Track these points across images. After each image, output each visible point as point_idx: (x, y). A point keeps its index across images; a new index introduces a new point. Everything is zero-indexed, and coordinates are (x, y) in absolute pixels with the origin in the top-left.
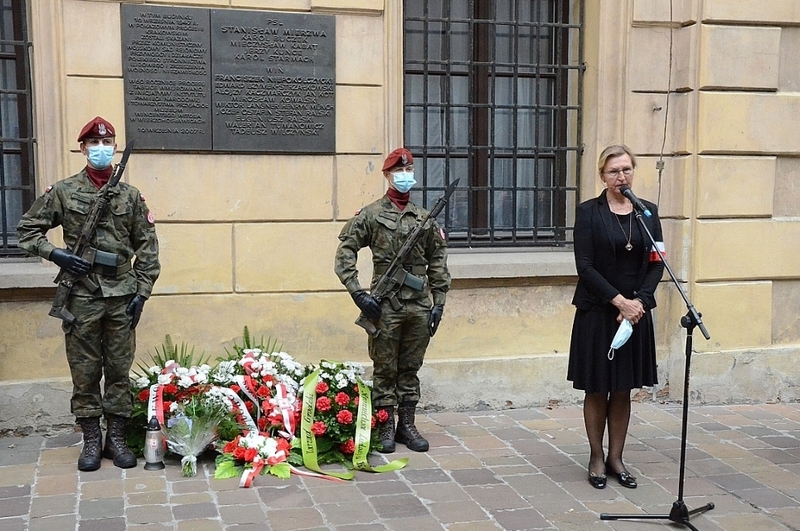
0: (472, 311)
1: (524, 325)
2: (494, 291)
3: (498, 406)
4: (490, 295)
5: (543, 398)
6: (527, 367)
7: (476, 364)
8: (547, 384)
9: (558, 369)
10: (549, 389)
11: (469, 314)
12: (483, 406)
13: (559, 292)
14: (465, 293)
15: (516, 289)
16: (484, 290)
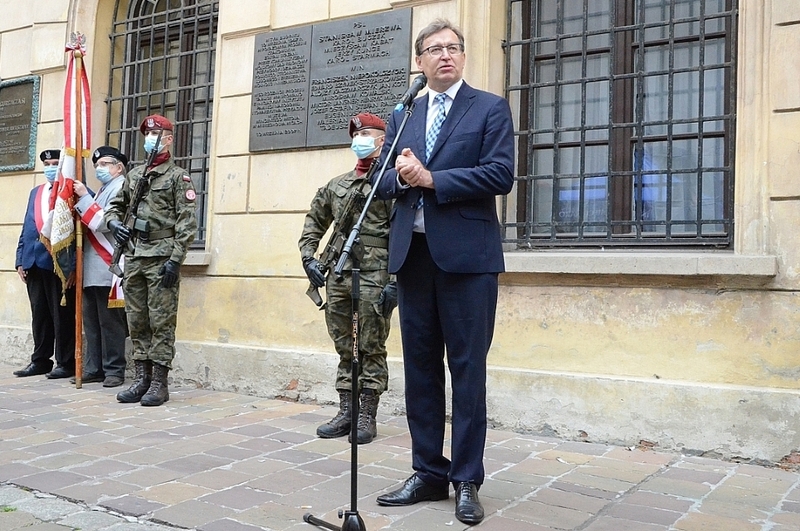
0: (545, 313)
1: (612, 337)
2: (572, 291)
3: (568, 435)
4: (568, 296)
5: (630, 435)
6: (606, 390)
7: (540, 377)
8: (636, 417)
9: (652, 399)
10: (639, 424)
11: (540, 317)
12: (547, 431)
13: (661, 298)
14: (538, 291)
15: (601, 289)
16: (560, 289)
